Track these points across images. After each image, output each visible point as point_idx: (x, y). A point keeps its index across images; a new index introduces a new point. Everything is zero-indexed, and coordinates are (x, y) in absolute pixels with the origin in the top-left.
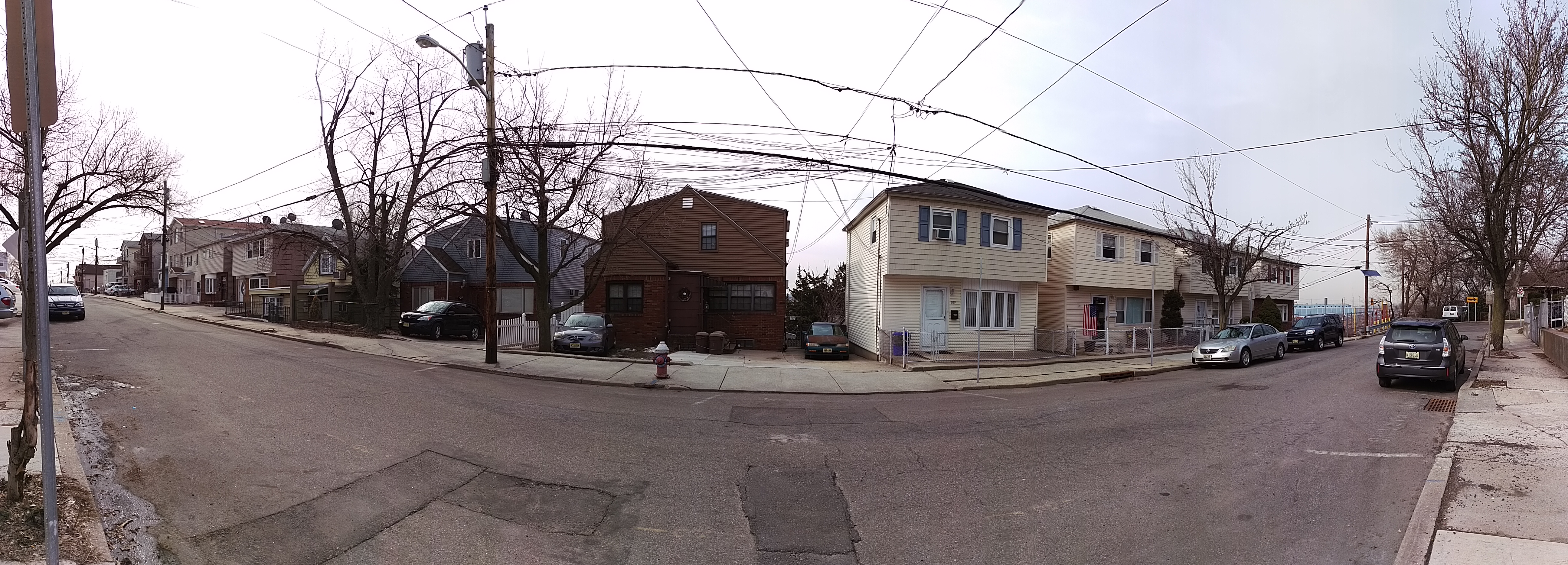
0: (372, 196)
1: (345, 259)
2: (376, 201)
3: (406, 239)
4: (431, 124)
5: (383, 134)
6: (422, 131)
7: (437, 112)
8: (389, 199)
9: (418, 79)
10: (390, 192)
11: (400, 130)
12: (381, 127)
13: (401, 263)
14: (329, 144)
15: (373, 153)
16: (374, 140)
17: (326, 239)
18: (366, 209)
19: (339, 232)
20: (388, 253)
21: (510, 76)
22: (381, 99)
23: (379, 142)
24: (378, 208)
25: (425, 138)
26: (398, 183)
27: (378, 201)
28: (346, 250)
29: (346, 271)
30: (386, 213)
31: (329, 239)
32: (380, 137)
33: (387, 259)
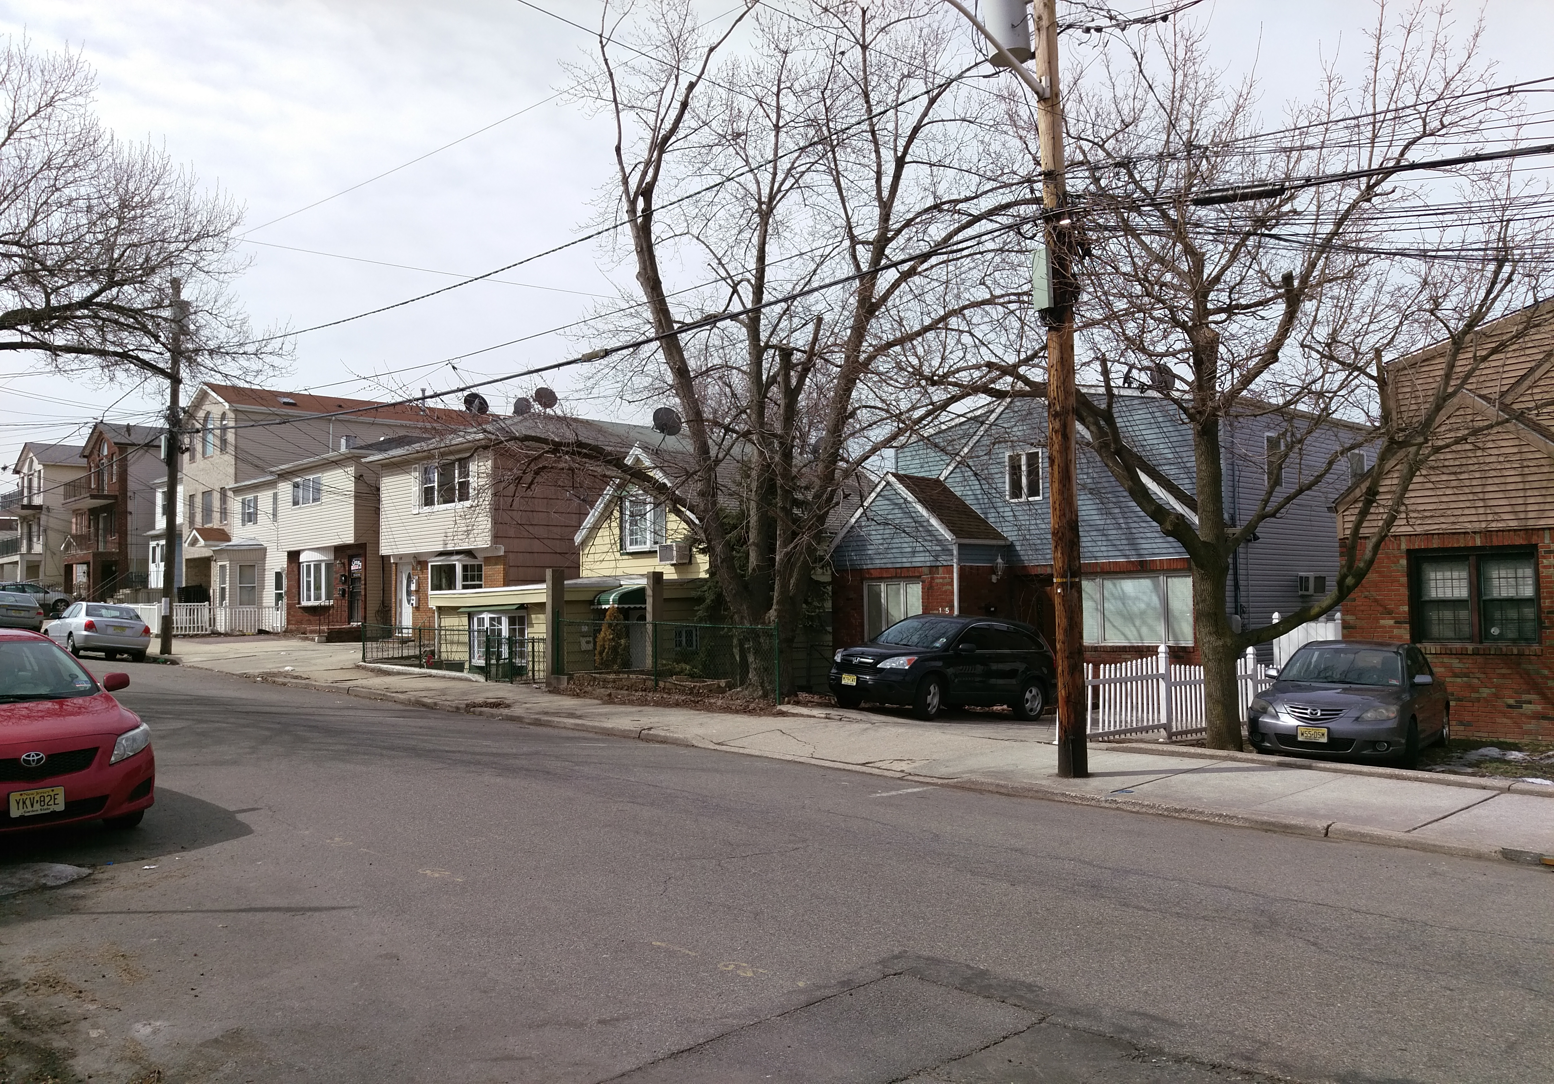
0: (757, 351)
1: (688, 513)
2: (765, 365)
3: (843, 459)
4: (900, 163)
5: (779, 190)
6: (878, 181)
7: (916, 130)
8: (797, 357)
9: (864, 48)
10: (801, 339)
11: (820, 179)
12: (775, 174)
13: (832, 521)
14: (639, 220)
15: (755, 240)
16: (755, 205)
17: (638, 460)
18: (739, 381)
19: (671, 442)
20: (799, 496)
21: (1099, 30)
22: (772, 100)
23: (771, 210)
24: (772, 380)
25: (885, 194)
26: (820, 320)
27: (771, 362)
28: (691, 492)
29: (691, 542)
30: (792, 395)
31: (647, 462)
32: (772, 197)
33: (795, 511)
